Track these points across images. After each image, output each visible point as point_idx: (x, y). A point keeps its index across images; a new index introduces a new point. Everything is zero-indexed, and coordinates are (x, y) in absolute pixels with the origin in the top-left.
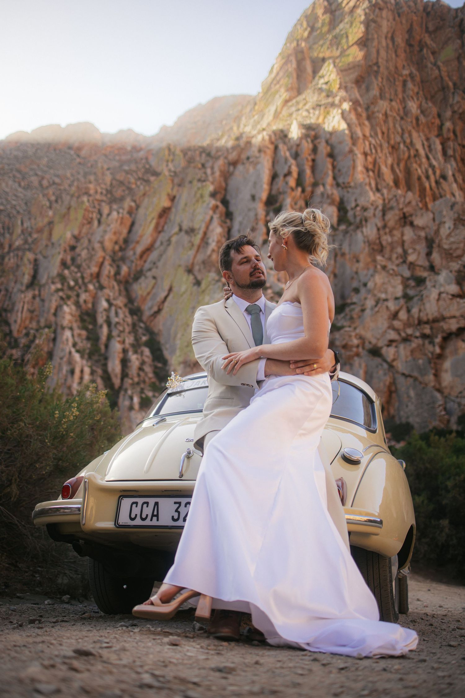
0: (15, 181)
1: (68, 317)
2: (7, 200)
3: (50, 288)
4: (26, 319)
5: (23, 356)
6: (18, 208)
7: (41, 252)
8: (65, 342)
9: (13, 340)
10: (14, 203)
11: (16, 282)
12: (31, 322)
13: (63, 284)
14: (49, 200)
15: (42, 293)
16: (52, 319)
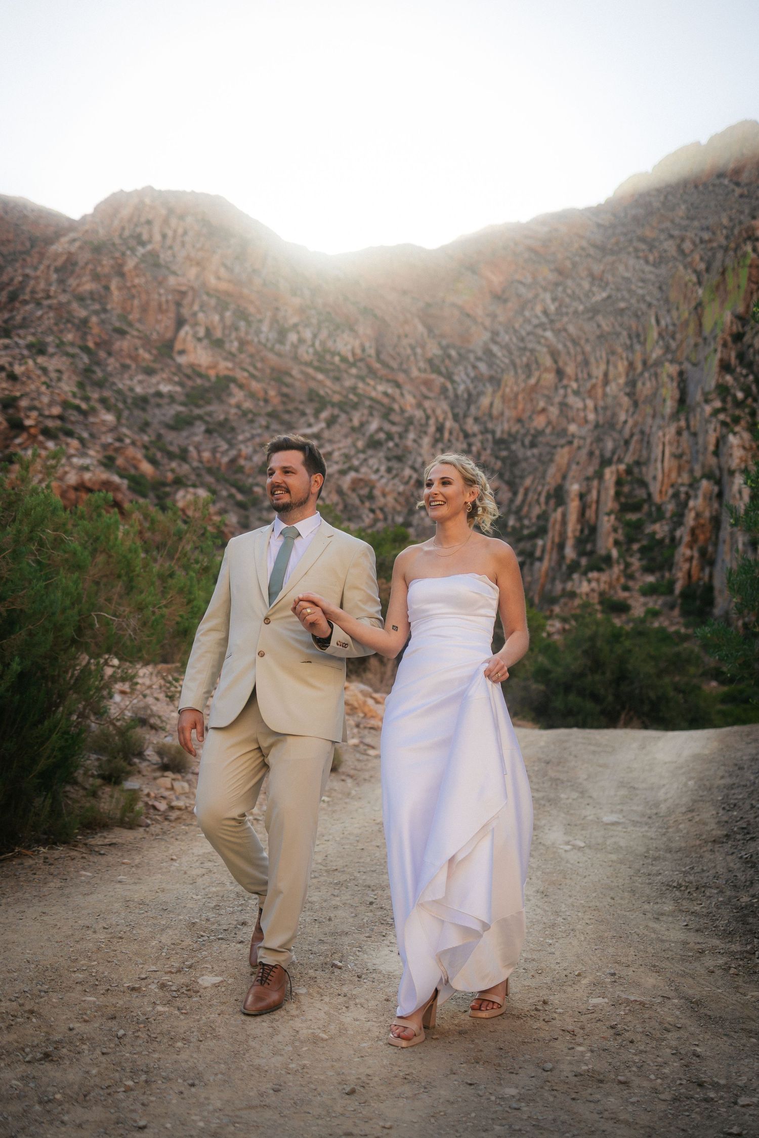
0: (638, 257)
1: (738, 453)
2: (630, 291)
3: (703, 410)
4: (670, 471)
5: (673, 530)
6: (648, 298)
7: (688, 359)
8: (738, 496)
9: (654, 509)
10: (640, 292)
11: (654, 416)
12: (679, 474)
13: (724, 401)
14: (695, 271)
15: (692, 423)
16: (713, 461)
